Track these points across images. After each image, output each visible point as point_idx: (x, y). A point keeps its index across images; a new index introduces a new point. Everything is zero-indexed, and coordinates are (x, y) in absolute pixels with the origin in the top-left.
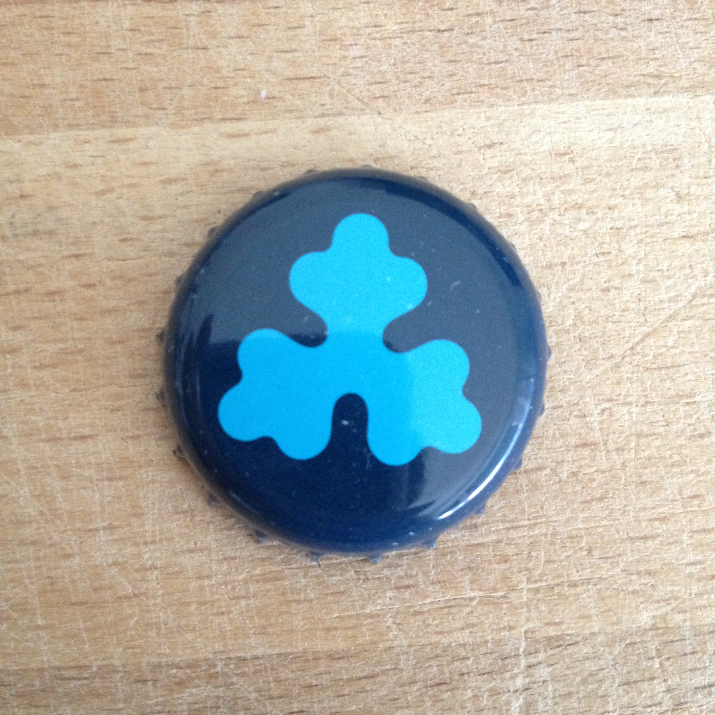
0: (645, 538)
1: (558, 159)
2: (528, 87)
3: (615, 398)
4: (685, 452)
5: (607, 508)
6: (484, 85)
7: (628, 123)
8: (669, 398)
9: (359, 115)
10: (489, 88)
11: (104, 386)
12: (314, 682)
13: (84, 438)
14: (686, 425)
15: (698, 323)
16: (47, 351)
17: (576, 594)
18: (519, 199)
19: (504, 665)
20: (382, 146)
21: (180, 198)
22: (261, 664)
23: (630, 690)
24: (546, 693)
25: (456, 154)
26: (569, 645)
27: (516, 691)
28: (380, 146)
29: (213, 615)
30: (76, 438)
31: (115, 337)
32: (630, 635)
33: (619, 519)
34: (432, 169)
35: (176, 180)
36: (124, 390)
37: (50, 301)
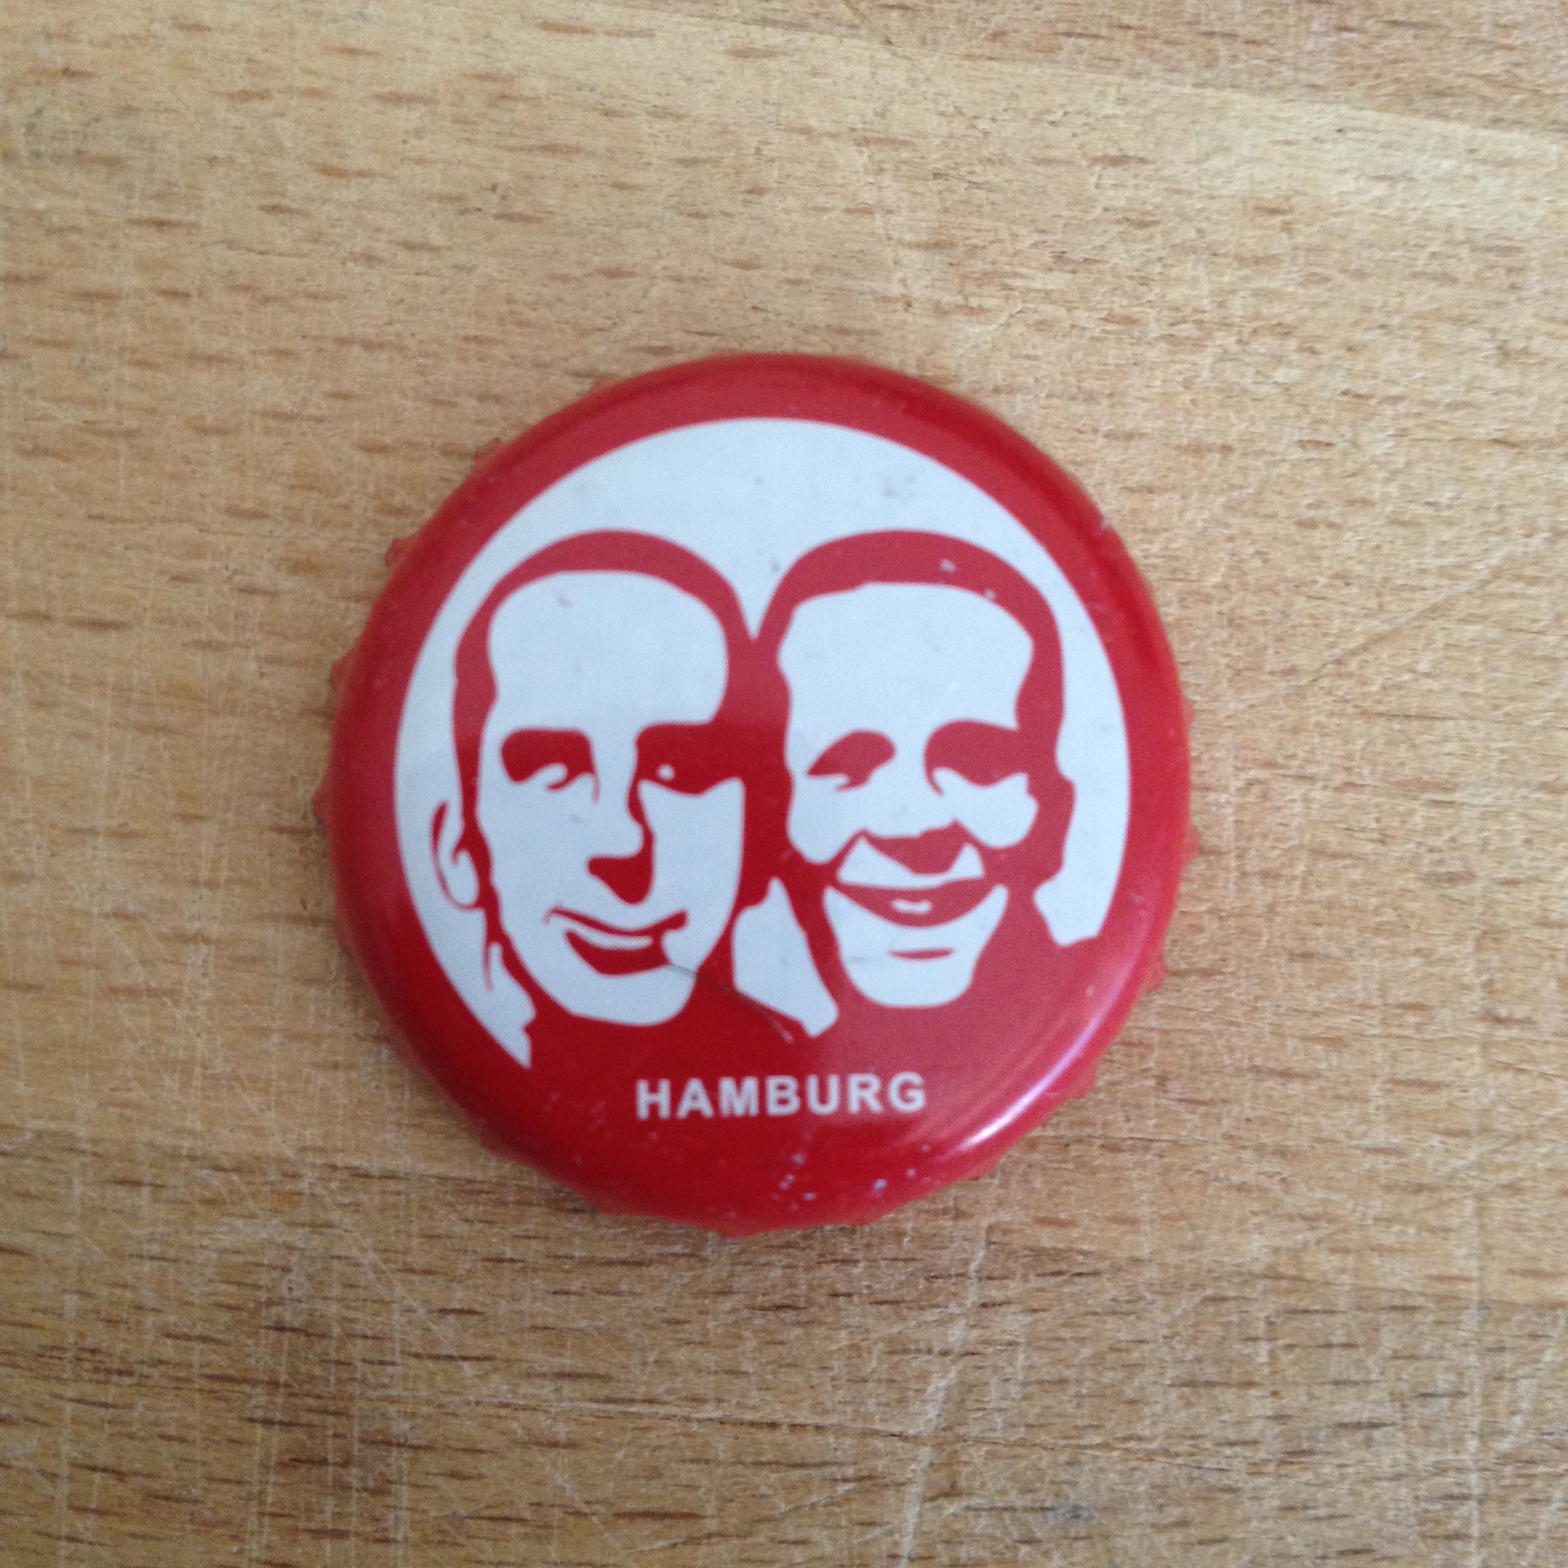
0: (1287, 1075)
1: (1260, 220)
2: (1223, 50)
3: (1280, 760)
4: (1410, 905)
5: (1219, 993)
6: (1128, 27)
7: (1425, 172)
8: (1398, 784)
9: (841, 38)
10: (1138, 37)
11: (165, 520)
12: (509, 1254)
13: (100, 626)
14: (1423, 850)
15: (1493, 633)
16: (54, 419)
17: (1115, 1168)
18: (1157, 290)
19: (929, 1291)
20: (882, 115)
21: (413, 142)
22: (398, 1193)
23: (1193, 1399)
24: (1009, 1370)
25: (1039, 162)
26: (1080, 1274)
27: (945, 1353)
28: (876, 114)
29: (316, 1065)
30: (81, 623)
31: (210, 420)
32: (1216, 1279)
33: (1238, 1025)
34: (978, 186)
35: (412, 100)
36: (210, 538)
37: (82, 310)
